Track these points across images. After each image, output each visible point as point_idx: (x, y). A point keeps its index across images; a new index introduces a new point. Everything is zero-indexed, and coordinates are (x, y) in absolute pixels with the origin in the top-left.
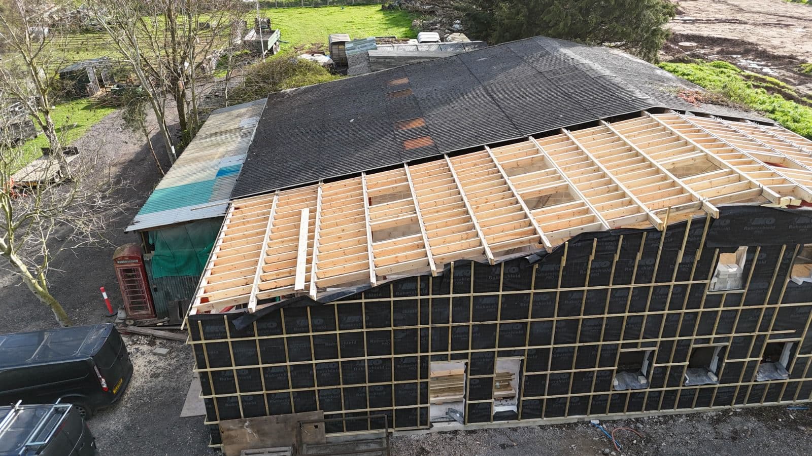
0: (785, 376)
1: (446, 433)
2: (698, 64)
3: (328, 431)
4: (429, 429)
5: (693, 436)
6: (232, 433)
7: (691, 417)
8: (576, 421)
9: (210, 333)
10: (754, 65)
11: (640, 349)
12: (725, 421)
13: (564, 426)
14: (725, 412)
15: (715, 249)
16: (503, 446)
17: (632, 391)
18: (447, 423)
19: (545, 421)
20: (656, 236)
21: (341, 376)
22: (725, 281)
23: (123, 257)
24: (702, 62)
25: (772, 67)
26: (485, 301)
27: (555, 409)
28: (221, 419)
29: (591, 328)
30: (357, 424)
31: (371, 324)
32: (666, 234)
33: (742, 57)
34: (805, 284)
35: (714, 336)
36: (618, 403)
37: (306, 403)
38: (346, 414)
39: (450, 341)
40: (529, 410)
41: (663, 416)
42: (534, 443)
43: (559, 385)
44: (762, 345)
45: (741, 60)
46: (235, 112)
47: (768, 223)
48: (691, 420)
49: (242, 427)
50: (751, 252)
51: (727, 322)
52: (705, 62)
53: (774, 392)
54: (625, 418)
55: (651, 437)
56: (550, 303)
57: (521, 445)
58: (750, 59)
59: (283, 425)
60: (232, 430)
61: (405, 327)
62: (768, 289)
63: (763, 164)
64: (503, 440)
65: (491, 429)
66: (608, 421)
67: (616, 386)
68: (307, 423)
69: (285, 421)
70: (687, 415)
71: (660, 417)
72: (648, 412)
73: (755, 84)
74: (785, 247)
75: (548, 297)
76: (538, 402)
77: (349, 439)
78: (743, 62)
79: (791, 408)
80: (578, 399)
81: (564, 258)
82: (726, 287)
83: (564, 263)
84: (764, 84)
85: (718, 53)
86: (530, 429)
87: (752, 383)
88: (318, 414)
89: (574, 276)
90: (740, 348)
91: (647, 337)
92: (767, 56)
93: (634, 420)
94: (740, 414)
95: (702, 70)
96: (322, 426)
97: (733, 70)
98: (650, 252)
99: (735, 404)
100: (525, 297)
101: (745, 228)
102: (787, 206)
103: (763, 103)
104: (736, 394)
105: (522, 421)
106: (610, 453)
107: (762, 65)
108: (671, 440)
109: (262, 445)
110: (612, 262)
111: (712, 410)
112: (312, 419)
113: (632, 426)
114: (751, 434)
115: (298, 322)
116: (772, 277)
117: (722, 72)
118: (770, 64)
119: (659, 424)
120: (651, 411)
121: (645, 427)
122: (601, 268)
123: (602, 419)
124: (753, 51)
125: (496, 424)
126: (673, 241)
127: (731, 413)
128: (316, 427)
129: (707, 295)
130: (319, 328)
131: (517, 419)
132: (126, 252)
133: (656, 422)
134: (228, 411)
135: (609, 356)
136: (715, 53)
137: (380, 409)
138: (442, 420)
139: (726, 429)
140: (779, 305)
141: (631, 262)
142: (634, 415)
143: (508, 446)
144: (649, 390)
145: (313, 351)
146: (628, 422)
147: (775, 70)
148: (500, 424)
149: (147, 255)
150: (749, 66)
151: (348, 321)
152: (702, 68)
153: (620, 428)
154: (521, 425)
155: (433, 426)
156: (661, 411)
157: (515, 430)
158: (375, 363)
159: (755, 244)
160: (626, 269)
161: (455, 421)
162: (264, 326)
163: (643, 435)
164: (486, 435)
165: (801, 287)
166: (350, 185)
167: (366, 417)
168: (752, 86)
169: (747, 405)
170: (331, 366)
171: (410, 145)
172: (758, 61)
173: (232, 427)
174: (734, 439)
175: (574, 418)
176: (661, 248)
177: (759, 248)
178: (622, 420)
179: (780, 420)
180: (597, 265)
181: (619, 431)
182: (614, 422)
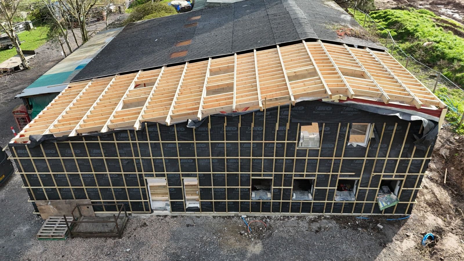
0: (353, 199)
1: (160, 216)
2: (409, 11)
3: (95, 210)
4: (151, 213)
5: (295, 228)
6: (43, 207)
7: (299, 218)
8: (234, 215)
9: (21, 154)
10: (449, 12)
11: (263, 178)
12: (317, 222)
13: (226, 218)
14: (320, 217)
15: (298, 123)
16: (188, 226)
17: (263, 201)
18: (162, 211)
19: (215, 214)
20: (260, 114)
21: (96, 182)
22: (308, 142)
23: (17, 111)
24: (413, 9)
25: (461, 14)
26: (169, 146)
27: (220, 207)
28: (37, 200)
29: (232, 164)
30: (111, 207)
31: (107, 155)
32: (266, 113)
33: (444, 7)
34: (358, 146)
35: (305, 173)
36: (256, 207)
37: (80, 194)
38: (104, 202)
39: (153, 167)
40: (205, 207)
41: (283, 216)
42: (206, 225)
43: (219, 195)
44: (336, 180)
45: (443, 9)
46: (108, 34)
47: (327, 109)
48: (298, 220)
49: (47, 205)
50: (320, 126)
51: (312, 166)
52: (415, 9)
53: (348, 207)
54: (261, 216)
55: (272, 227)
56: (207, 148)
57: (198, 226)
58: (449, 9)
59: (69, 205)
60: (42, 206)
61: (126, 158)
62: (334, 148)
63: (341, 74)
64: (190, 222)
65: (186, 216)
66: (252, 217)
67: (253, 197)
68: (82, 205)
69: (70, 203)
70: (298, 217)
71: (281, 216)
72: (274, 213)
73: (440, 24)
74: (340, 124)
75: (205, 145)
76: (210, 203)
77: (108, 215)
78: (443, 10)
79: (359, 218)
80: (232, 203)
81: (209, 124)
82: (309, 146)
83: (210, 127)
84: (445, 25)
85: (430, 4)
86: (207, 218)
87: (333, 202)
88: (88, 201)
89: (217, 135)
90: (322, 181)
91: (266, 171)
92: (460, 7)
93: (266, 217)
94: (328, 219)
95: (410, 15)
96: (91, 207)
97: (430, 15)
98: (259, 123)
99: (325, 212)
100: (192, 145)
101: (314, 112)
102: (339, 100)
103: (436, 36)
104: (325, 207)
105: (202, 212)
106: (244, 233)
107: (454, 12)
108: (281, 229)
109: (60, 215)
110: (238, 128)
111: (312, 215)
112: (85, 203)
113: (264, 220)
114: (328, 230)
115: (67, 151)
116: (335, 141)
117: (422, 16)
118: (460, 12)
119: (279, 220)
120: (276, 213)
121: (270, 221)
122: (232, 131)
123: (249, 215)
124: (453, 3)
125: (188, 213)
126: (271, 118)
127: (323, 218)
128: (88, 207)
129: (297, 150)
130: (79, 155)
131: (199, 211)
132: (19, 109)
133: (278, 219)
134: (40, 196)
135: (245, 181)
136: (428, 4)
137: (121, 201)
138: (160, 209)
139: (315, 226)
140: (342, 158)
141: (249, 128)
142: (266, 214)
143: (191, 225)
144: (272, 201)
145: (78, 167)
146: (262, 218)
147: (461, 16)
148: (191, 214)
149: (30, 111)
150: (446, 13)
151: (94, 152)
152: (410, 13)
153: (257, 220)
154: (203, 215)
155: (153, 212)
156: (282, 213)
157: (199, 217)
158: (114, 176)
159: (322, 121)
160: (247, 132)
161: (167, 210)
162: (49, 151)
163: (268, 225)
164: (182, 219)
165: (355, 148)
166: (130, 77)
167: (114, 204)
168: (436, 26)
169: (333, 214)
170: (90, 176)
171: (174, 56)
172: (454, 10)
173: (41, 204)
174: (317, 231)
175: (232, 213)
176: (265, 121)
177: (324, 124)
178: (259, 216)
179: (349, 224)
180: (229, 129)
181: (256, 222)
182: (255, 217)
